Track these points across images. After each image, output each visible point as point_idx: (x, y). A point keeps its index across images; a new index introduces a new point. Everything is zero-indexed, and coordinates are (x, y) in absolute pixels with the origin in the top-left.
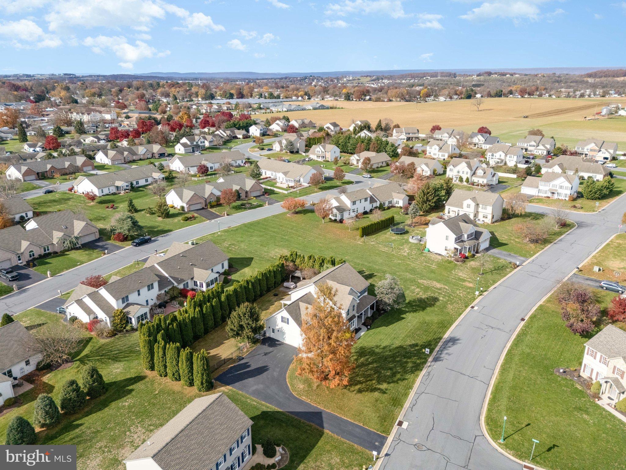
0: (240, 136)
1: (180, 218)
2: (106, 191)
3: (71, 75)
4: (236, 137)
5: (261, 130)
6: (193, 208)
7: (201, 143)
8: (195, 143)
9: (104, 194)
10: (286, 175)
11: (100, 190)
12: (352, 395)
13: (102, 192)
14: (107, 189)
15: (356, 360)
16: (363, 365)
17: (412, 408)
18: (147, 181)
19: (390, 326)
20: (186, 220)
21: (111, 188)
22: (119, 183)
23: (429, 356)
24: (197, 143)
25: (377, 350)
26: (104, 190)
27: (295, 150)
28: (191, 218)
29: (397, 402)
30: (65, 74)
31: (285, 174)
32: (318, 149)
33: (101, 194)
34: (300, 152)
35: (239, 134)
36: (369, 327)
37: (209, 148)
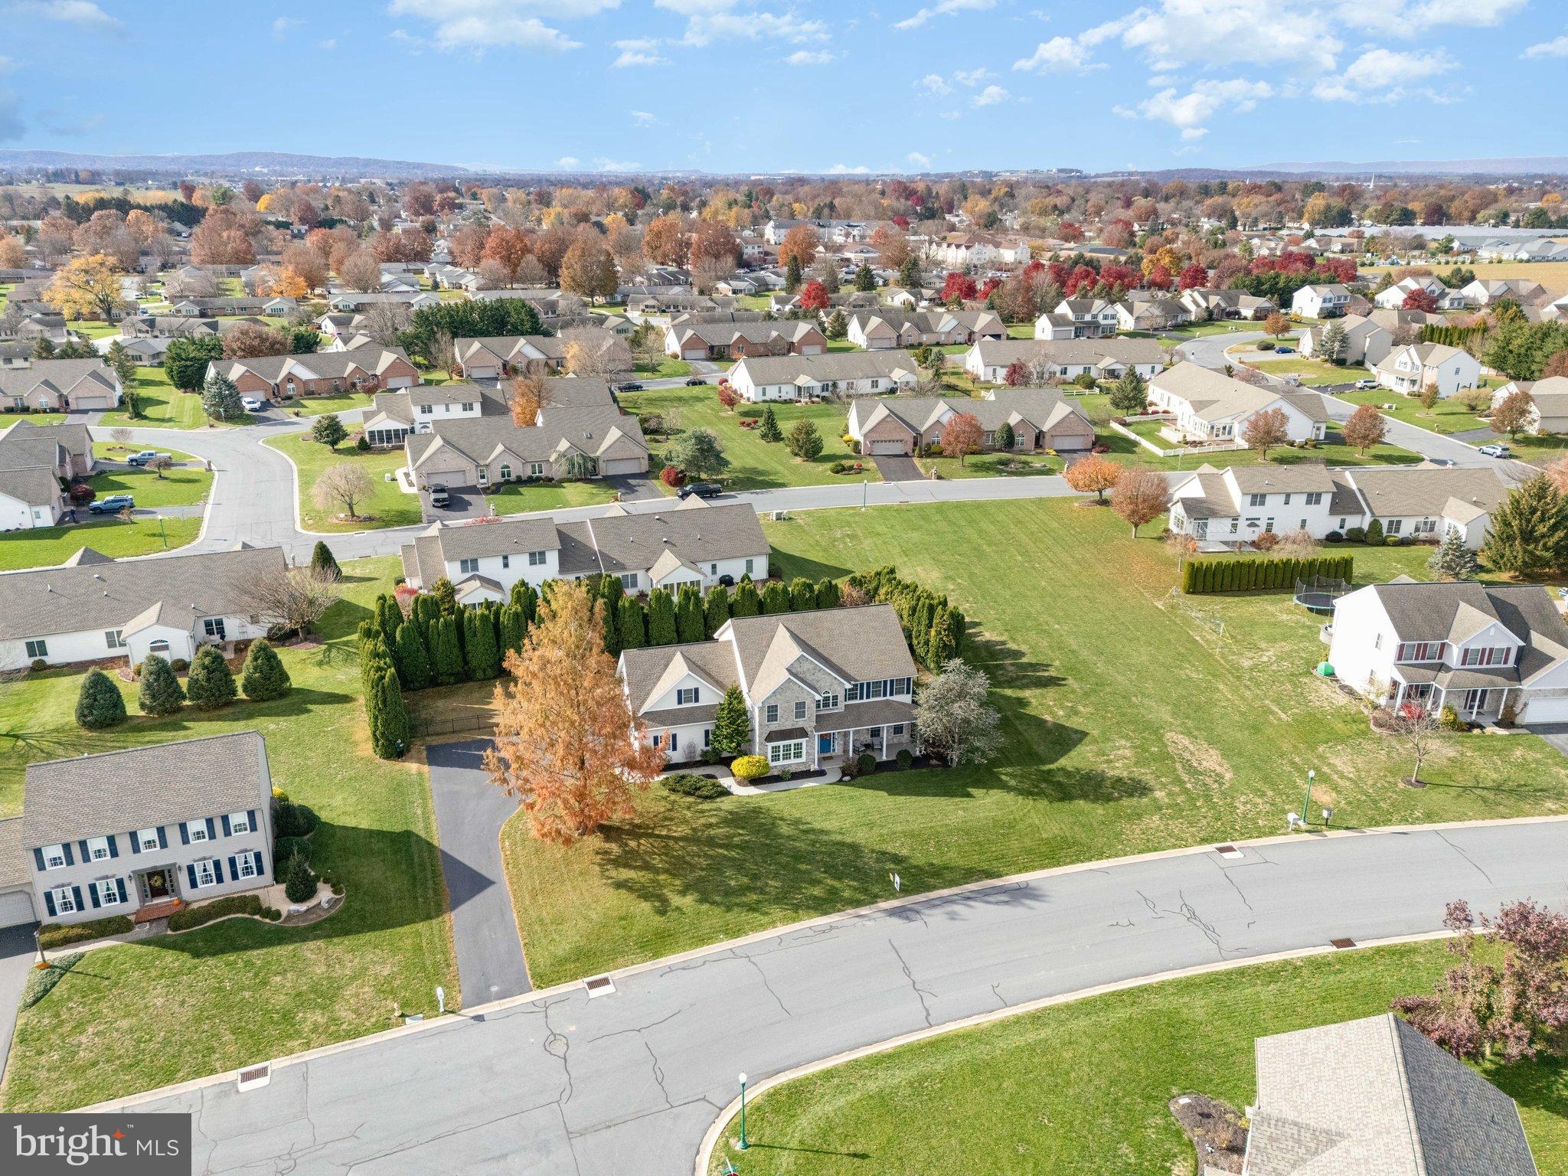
0: (1247, 312)
1: (830, 465)
2: (772, 393)
3: (1072, 171)
4: (1235, 315)
5: (1324, 301)
6: (881, 449)
7: (1105, 317)
8: (1088, 318)
9: (767, 398)
10: (1196, 411)
11: (760, 389)
12: (596, 883)
13: (764, 394)
14: (776, 388)
15: (710, 826)
16: (711, 842)
17: (671, 969)
18: (875, 384)
19: (901, 799)
20: (837, 472)
21: (784, 388)
22: (803, 380)
23: (892, 894)
24: (1095, 317)
25: (785, 829)
26: (769, 389)
27: (1351, 357)
28: (851, 468)
29: (656, 944)
30: (1060, 171)
31: (1199, 406)
32: (1404, 357)
33: (761, 398)
34: (1368, 365)
35: (1247, 307)
36: (847, 778)
37: (1132, 335)
